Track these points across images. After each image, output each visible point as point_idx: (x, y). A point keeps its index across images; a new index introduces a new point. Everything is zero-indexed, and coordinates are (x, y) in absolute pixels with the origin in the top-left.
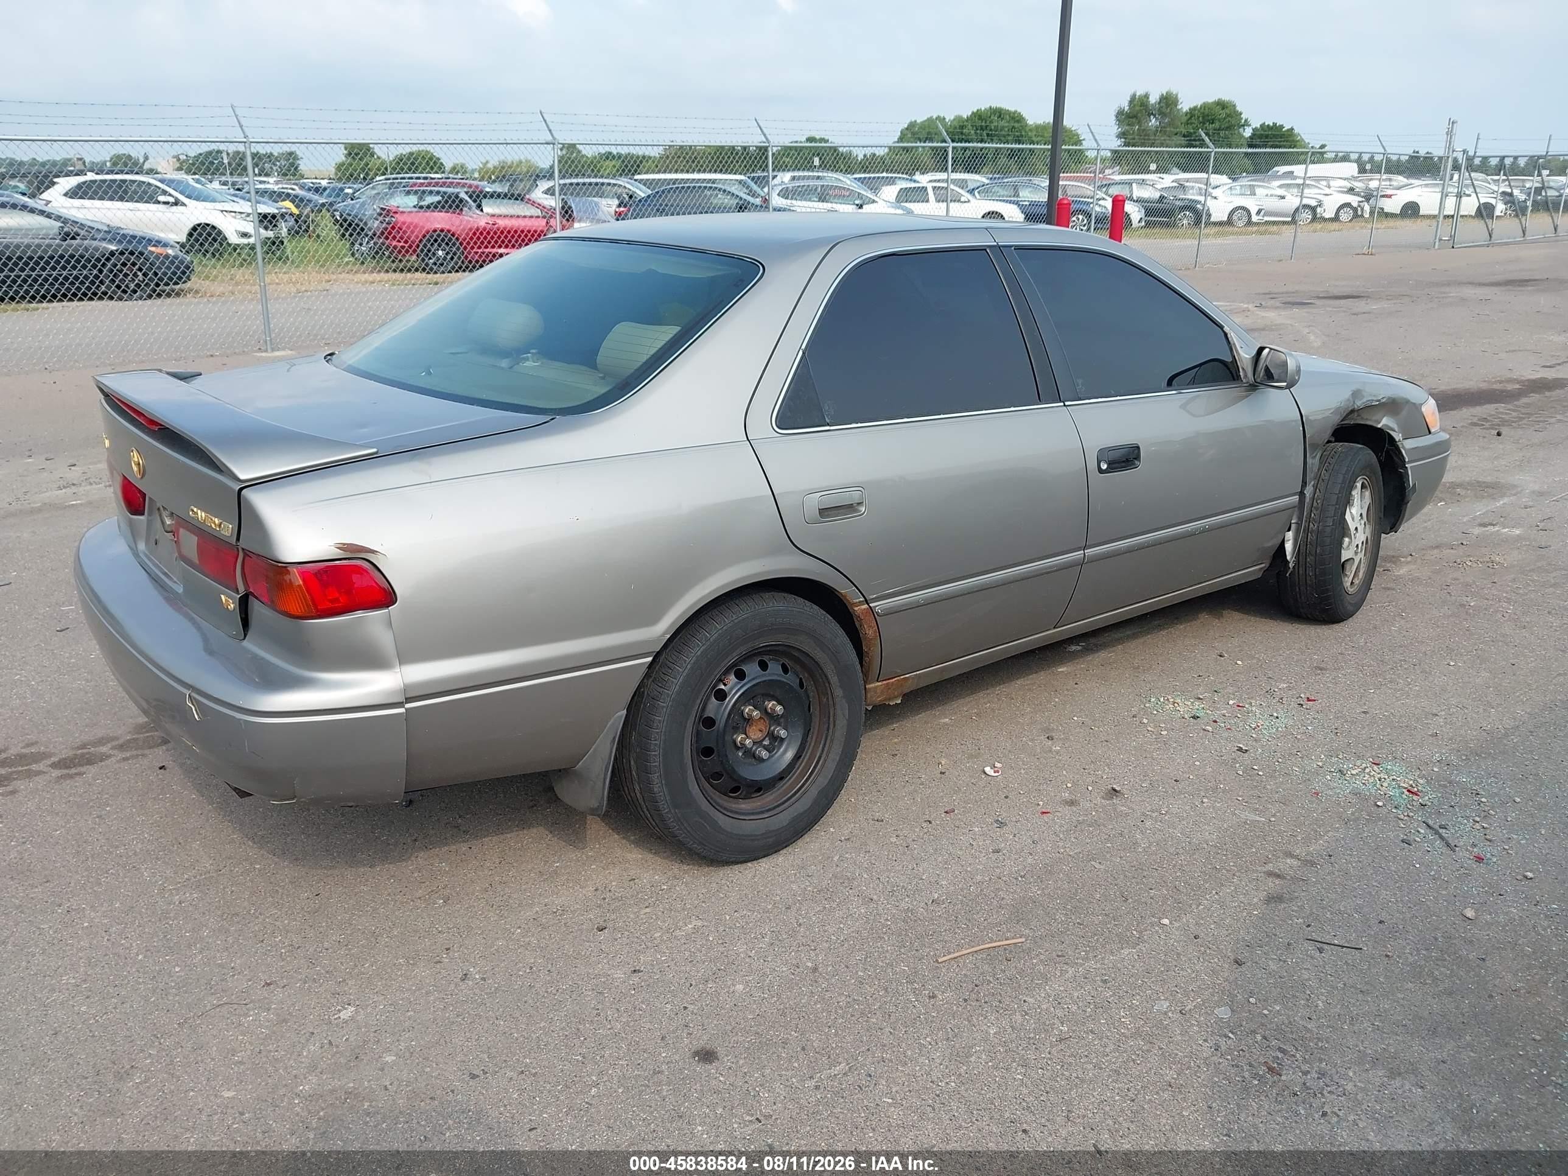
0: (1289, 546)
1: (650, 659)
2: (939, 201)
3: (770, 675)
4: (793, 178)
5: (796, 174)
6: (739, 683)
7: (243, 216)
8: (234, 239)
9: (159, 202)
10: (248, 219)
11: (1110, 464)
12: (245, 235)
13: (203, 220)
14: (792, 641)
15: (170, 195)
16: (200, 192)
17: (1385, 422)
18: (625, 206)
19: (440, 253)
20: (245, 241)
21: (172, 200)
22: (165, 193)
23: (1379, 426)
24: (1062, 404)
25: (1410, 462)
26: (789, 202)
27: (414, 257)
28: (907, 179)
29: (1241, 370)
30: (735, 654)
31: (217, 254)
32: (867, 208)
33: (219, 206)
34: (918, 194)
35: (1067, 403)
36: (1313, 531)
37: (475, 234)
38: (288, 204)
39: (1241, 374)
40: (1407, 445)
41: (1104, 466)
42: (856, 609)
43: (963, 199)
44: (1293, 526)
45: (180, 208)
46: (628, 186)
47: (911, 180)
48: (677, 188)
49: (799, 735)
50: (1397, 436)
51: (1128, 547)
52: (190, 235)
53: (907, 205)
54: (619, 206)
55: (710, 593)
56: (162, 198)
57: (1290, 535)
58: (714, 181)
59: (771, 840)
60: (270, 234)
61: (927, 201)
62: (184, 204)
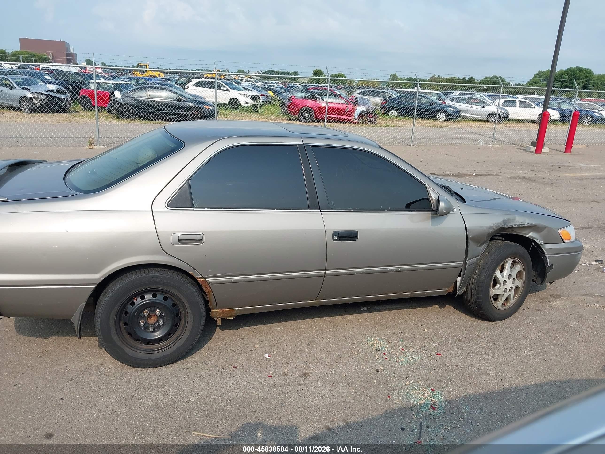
0: (458, 283)
1: (95, 286)
2: (521, 107)
3: (156, 300)
4: (460, 94)
5: (461, 92)
6: (141, 301)
7: (247, 96)
8: (243, 104)
9: (221, 90)
10: (249, 97)
11: (339, 237)
12: (247, 103)
13: (234, 97)
14: (165, 288)
15: (226, 87)
16: (236, 87)
17: (531, 235)
18: (386, 101)
19: (306, 115)
20: (246, 105)
21: (225, 89)
22: (224, 87)
23: (527, 236)
24: (319, 211)
25: (547, 254)
26: (453, 103)
27: (297, 116)
28: (512, 97)
29: (432, 204)
30: (136, 290)
31: (237, 109)
32: (486, 108)
33: (240, 92)
34: (512, 104)
35: (321, 211)
36: (475, 279)
37: (319, 109)
38: (271, 93)
39: (432, 206)
40: (547, 247)
41: (336, 238)
42: (198, 280)
43: (532, 107)
44: (462, 275)
45: (228, 92)
46: (390, 92)
47: (514, 97)
48: (408, 95)
49: (169, 324)
50: (540, 242)
51: (350, 272)
52: (229, 102)
53: (505, 107)
54: (384, 101)
55: (122, 265)
56: (222, 88)
57: (459, 279)
58: (426, 93)
59: (151, 362)
60: (255, 103)
61: (516, 107)
62: (229, 91)
